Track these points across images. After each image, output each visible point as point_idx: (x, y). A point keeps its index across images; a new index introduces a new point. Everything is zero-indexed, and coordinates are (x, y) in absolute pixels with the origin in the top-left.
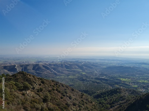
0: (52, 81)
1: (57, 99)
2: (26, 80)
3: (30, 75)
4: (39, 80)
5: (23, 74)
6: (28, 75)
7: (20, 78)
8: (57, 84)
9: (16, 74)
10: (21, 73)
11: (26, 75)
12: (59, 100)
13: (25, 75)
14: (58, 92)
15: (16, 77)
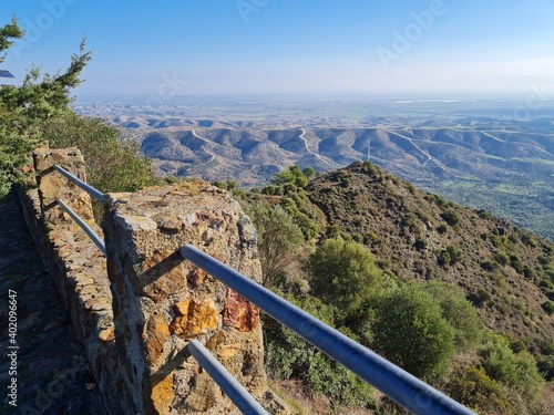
0: (478, 213)
1: (526, 314)
2: (385, 203)
3: (395, 183)
4: (433, 205)
5: (370, 173)
6: (387, 178)
7: (362, 191)
8: (502, 232)
9: (346, 173)
10: (363, 171)
11: (384, 182)
12: (538, 320)
13: (380, 180)
14: (518, 272)
15: (344, 185)
